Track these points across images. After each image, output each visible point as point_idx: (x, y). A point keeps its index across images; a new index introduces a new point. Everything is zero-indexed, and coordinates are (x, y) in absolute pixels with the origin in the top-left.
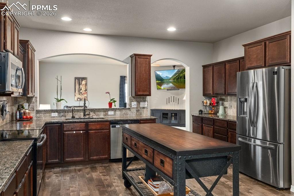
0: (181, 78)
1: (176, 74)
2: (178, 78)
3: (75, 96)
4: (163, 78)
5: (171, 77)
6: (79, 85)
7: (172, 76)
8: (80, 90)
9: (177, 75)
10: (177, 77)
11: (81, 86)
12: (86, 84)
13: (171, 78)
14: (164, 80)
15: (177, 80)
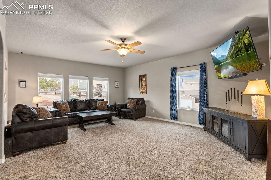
0: (241, 52)
1: (231, 47)
2: (237, 52)
3: (140, 90)
5: (227, 55)
6: (142, 81)
7: (229, 53)
8: (142, 85)
9: (234, 48)
10: (235, 52)
11: (143, 82)
12: (146, 80)
14: (221, 63)
15: (236, 56)
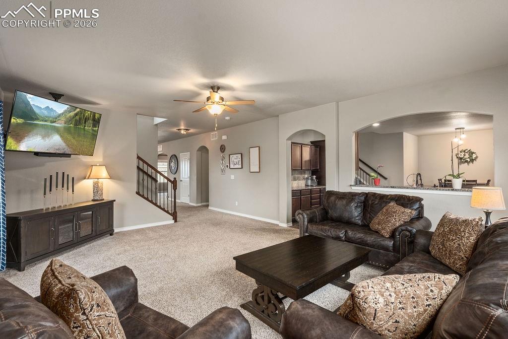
0: (85, 123)
2: (80, 119)
4: (36, 110)
5: (60, 113)
10: (77, 117)
13: (60, 115)
14: (37, 119)
15: (76, 125)
